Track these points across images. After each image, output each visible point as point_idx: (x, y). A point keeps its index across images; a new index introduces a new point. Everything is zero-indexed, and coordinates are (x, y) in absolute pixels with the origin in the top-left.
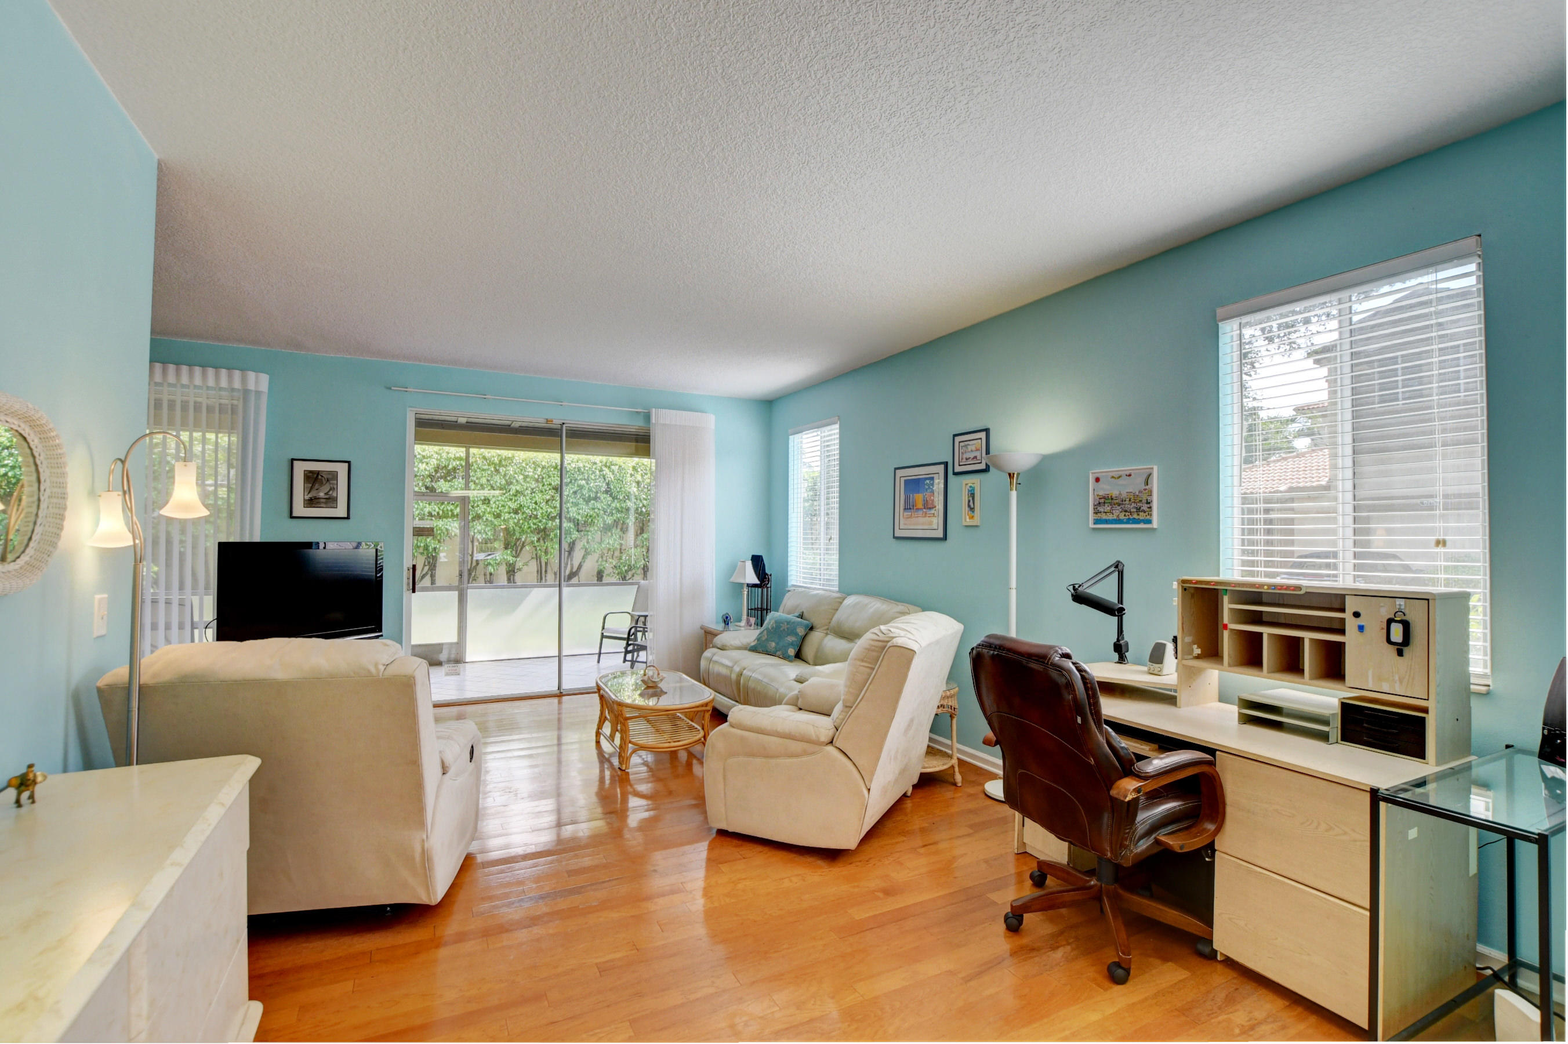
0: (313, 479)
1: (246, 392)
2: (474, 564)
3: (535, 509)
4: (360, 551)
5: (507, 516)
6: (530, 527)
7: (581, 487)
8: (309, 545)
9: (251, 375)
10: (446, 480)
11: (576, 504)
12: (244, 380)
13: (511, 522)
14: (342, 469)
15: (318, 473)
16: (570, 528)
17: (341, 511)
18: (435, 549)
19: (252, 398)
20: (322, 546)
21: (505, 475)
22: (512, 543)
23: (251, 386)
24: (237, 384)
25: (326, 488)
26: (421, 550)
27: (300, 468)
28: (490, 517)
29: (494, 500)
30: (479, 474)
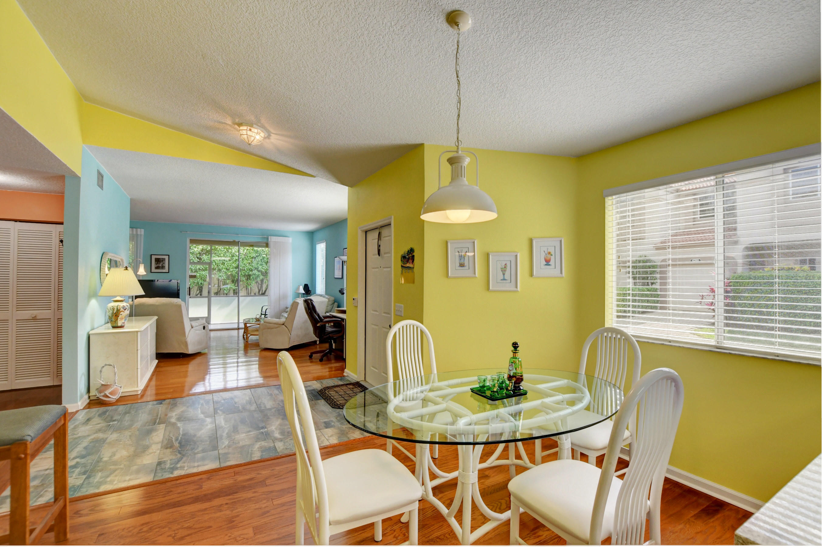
0: (158, 261)
1: (137, 235)
2: (219, 290)
3: (244, 267)
4: (171, 283)
5: (232, 270)
6: (242, 274)
7: (264, 258)
8: (152, 281)
9: (139, 230)
10: (206, 255)
11: (262, 265)
12: (137, 231)
13: (234, 272)
14: (167, 257)
15: (159, 259)
16: (259, 274)
17: (166, 270)
18: (201, 283)
19: (139, 236)
20: (156, 281)
21: (231, 253)
22: (236, 281)
23: (139, 233)
24: (135, 233)
25: (161, 263)
26: (196, 284)
27: (154, 257)
28: (225, 270)
29: (226, 263)
30: (220, 252)
